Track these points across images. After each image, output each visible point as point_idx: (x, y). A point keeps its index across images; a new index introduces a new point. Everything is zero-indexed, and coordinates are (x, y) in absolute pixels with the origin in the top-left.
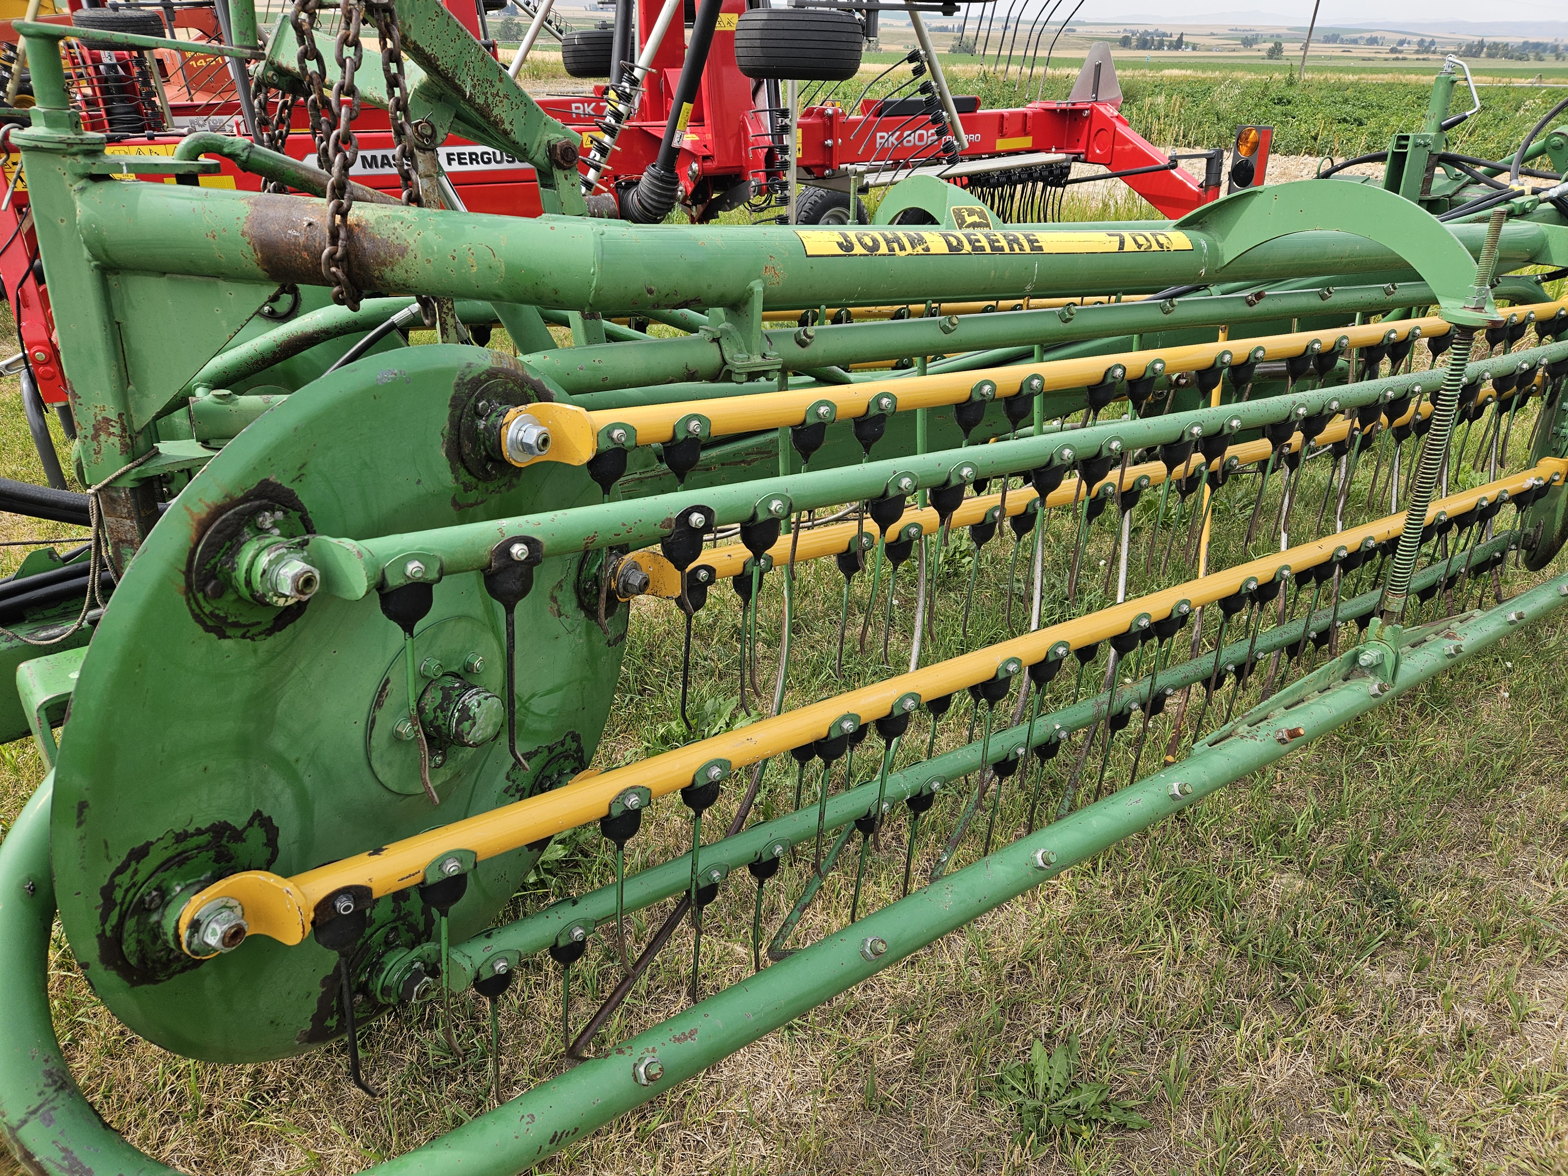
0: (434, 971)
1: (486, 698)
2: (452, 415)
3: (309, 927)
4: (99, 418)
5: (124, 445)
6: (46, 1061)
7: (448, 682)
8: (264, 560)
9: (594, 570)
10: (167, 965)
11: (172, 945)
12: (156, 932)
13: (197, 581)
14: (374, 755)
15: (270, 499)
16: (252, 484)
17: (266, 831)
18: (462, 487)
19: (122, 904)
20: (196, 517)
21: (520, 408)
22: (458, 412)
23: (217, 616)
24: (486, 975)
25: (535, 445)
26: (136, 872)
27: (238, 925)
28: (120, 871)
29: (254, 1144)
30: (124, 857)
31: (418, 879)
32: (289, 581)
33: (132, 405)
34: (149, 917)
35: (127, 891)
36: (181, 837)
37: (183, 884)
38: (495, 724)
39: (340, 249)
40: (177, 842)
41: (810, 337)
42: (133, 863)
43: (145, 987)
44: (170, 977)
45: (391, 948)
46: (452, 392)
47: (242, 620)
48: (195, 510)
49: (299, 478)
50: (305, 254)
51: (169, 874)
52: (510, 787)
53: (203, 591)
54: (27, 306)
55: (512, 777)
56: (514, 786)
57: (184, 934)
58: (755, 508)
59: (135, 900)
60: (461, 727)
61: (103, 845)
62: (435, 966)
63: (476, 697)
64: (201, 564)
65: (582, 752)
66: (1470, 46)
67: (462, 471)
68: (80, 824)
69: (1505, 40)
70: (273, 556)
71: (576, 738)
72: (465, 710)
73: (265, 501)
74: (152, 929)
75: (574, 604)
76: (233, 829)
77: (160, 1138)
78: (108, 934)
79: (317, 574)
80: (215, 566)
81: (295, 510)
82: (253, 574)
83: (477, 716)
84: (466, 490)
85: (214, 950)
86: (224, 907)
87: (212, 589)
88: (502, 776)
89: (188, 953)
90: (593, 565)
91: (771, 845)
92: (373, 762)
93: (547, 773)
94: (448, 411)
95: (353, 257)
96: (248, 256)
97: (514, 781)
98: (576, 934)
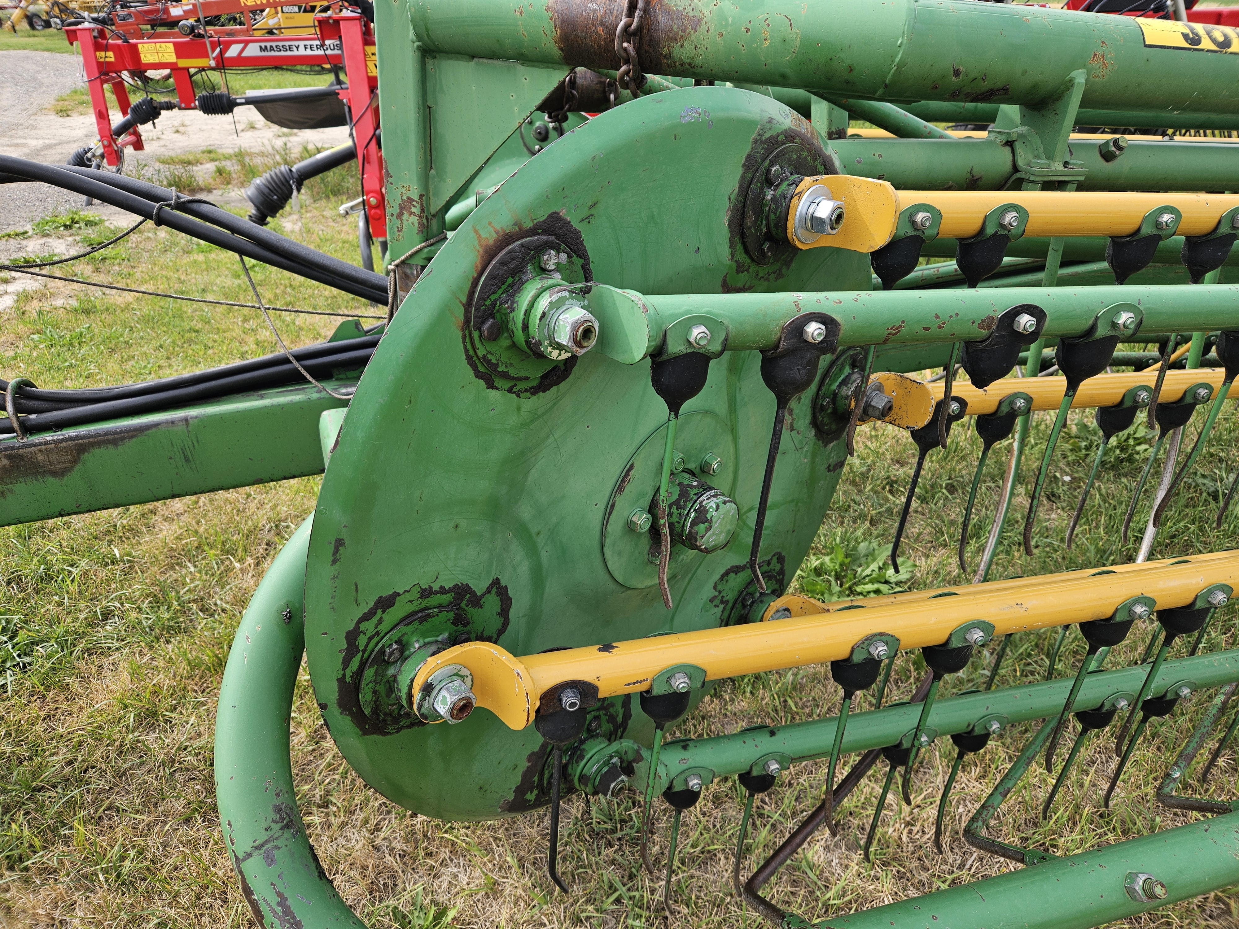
0: (628, 770)
1: (725, 503)
2: (743, 178)
3: (533, 716)
4: (405, 198)
5: (421, 224)
6: (278, 795)
7: (686, 479)
8: (543, 303)
9: (834, 387)
10: (396, 719)
11: (404, 703)
12: (391, 686)
13: (475, 317)
14: (608, 542)
15: (558, 237)
16: (542, 215)
17: (501, 600)
18: (735, 265)
19: (364, 651)
20: (484, 243)
21: (816, 177)
22: (750, 175)
23: (489, 362)
24: (678, 787)
25: (827, 221)
26: (380, 621)
27: (467, 698)
28: (366, 617)
29: (445, 853)
30: (371, 604)
31: (644, 687)
32: (568, 328)
33: (431, 188)
34: (386, 669)
35: (370, 639)
36: (426, 593)
37: (421, 641)
38: (728, 532)
39: (636, 20)
40: (421, 598)
41: (1120, 149)
42: (379, 611)
43: (375, 737)
44: (398, 731)
45: (592, 737)
46: (748, 149)
47: (512, 372)
48: (484, 234)
49: (588, 219)
50: (600, 29)
51: (411, 628)
52: (715, 597)
53: (480, 329)
54: (369, 163)
55: (719, 587)
56: (720, 598)
57: (417, 696)
58: (1097, 318)
59: (377, 649)
60: (696, 528)
61: (354, 588)
62: (630, 764)
63: (715, 499)
64: (482, 298)
65: (784, 574)
67: (739, 247)
68: (334, 562)
70: (555, 297)
71: (781, 559)
72: (702, 512)
73: (552, 238)
74: (388, 682)
75: (808, 419)
76: (473, 593)
77: (377, 824)
78: (348, 679)
79: (596, 325)
80: (494, 304)
81: (579, 256)
82: (532, 316)
83: (714, 520)
84: (738, 271)
85: (442, 717)
86: (457, 675)
87: (488, 330)
88: (711, 584)
89: (417, 712)
90: (835, 380)
91: (987, 719)
92: (605, 549)
93: (751, 590)
94: (740, 171)
95: (645, 31)
96: (549, 33)
97: (720, 592)
98: (772, 767)
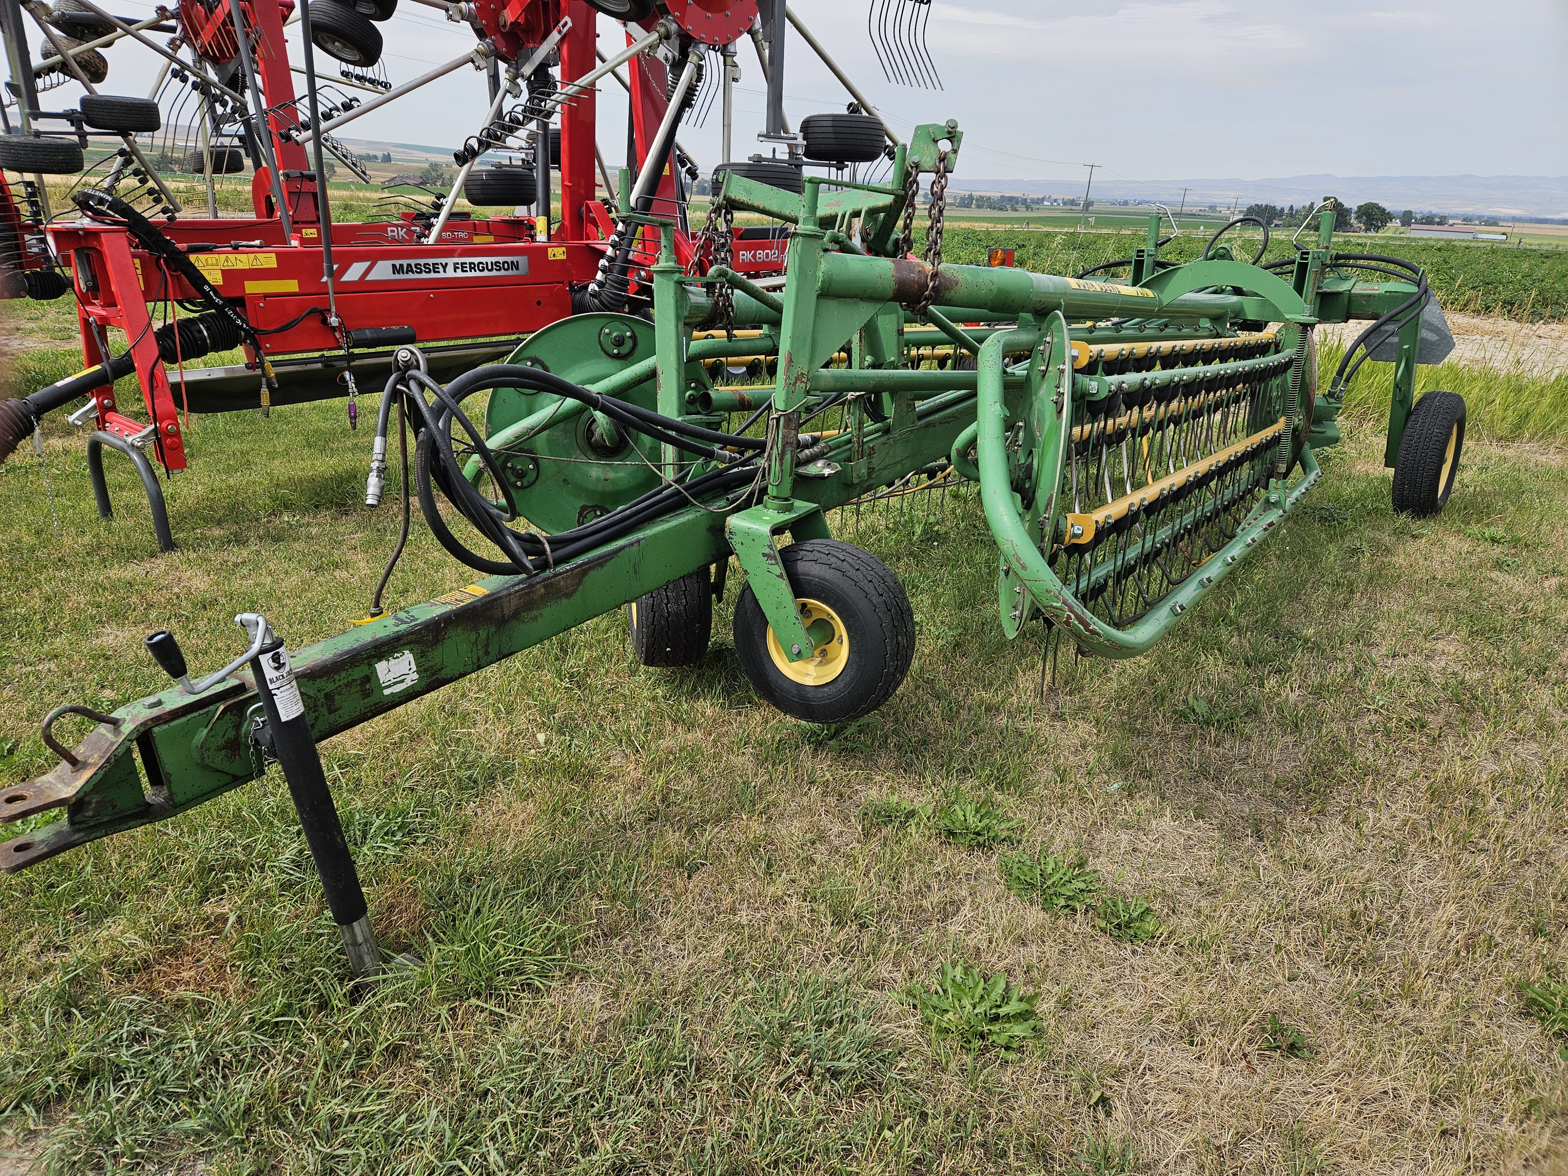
50: (916, 286)
66: (963, 199)
69: (988, 194)
96: (892, 287)
